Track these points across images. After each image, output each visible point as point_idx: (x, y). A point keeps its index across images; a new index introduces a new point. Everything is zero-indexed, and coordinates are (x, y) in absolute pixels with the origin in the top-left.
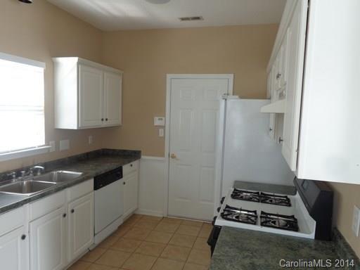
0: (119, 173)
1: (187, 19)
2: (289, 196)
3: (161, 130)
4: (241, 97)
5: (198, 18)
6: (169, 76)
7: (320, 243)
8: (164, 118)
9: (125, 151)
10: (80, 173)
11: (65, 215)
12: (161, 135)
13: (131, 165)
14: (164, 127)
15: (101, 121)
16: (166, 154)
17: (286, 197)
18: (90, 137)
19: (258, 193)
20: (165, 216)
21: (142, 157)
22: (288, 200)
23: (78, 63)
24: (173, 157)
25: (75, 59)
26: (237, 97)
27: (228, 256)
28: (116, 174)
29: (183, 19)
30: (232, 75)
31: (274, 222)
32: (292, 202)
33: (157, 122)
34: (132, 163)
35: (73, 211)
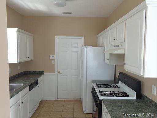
0: (37, 82)
1: (66, 13)
2: (116, 84)
3: (53, 61)
4: (93, 47)
5: (70, 13)
6: (56, 37)
7: (138, 100)
8: (54, 56)
9: (36, 71)
10: (22, 84)
11: (20, 105)
12: (53, 63)
13: (41, 78)
14: (54, 60)
15: (26, 58)
16: (56, 72)
17: (116, 85)
18: (19, 66)
19: (105, 84)
20: (56, 99)
21: (44, 74)
22: (117, 86)
23: (17, 31)
24: (59, 73)
25: (16, 29)
26: (91, 46)
27: (114, 110)
28: (36, 83)
29: (63, 13)
30: (84, 37)
31: (119, 95)
32: (119, 86)
33: (51, 58)
34: (41, 77)
35: (22, 103)
